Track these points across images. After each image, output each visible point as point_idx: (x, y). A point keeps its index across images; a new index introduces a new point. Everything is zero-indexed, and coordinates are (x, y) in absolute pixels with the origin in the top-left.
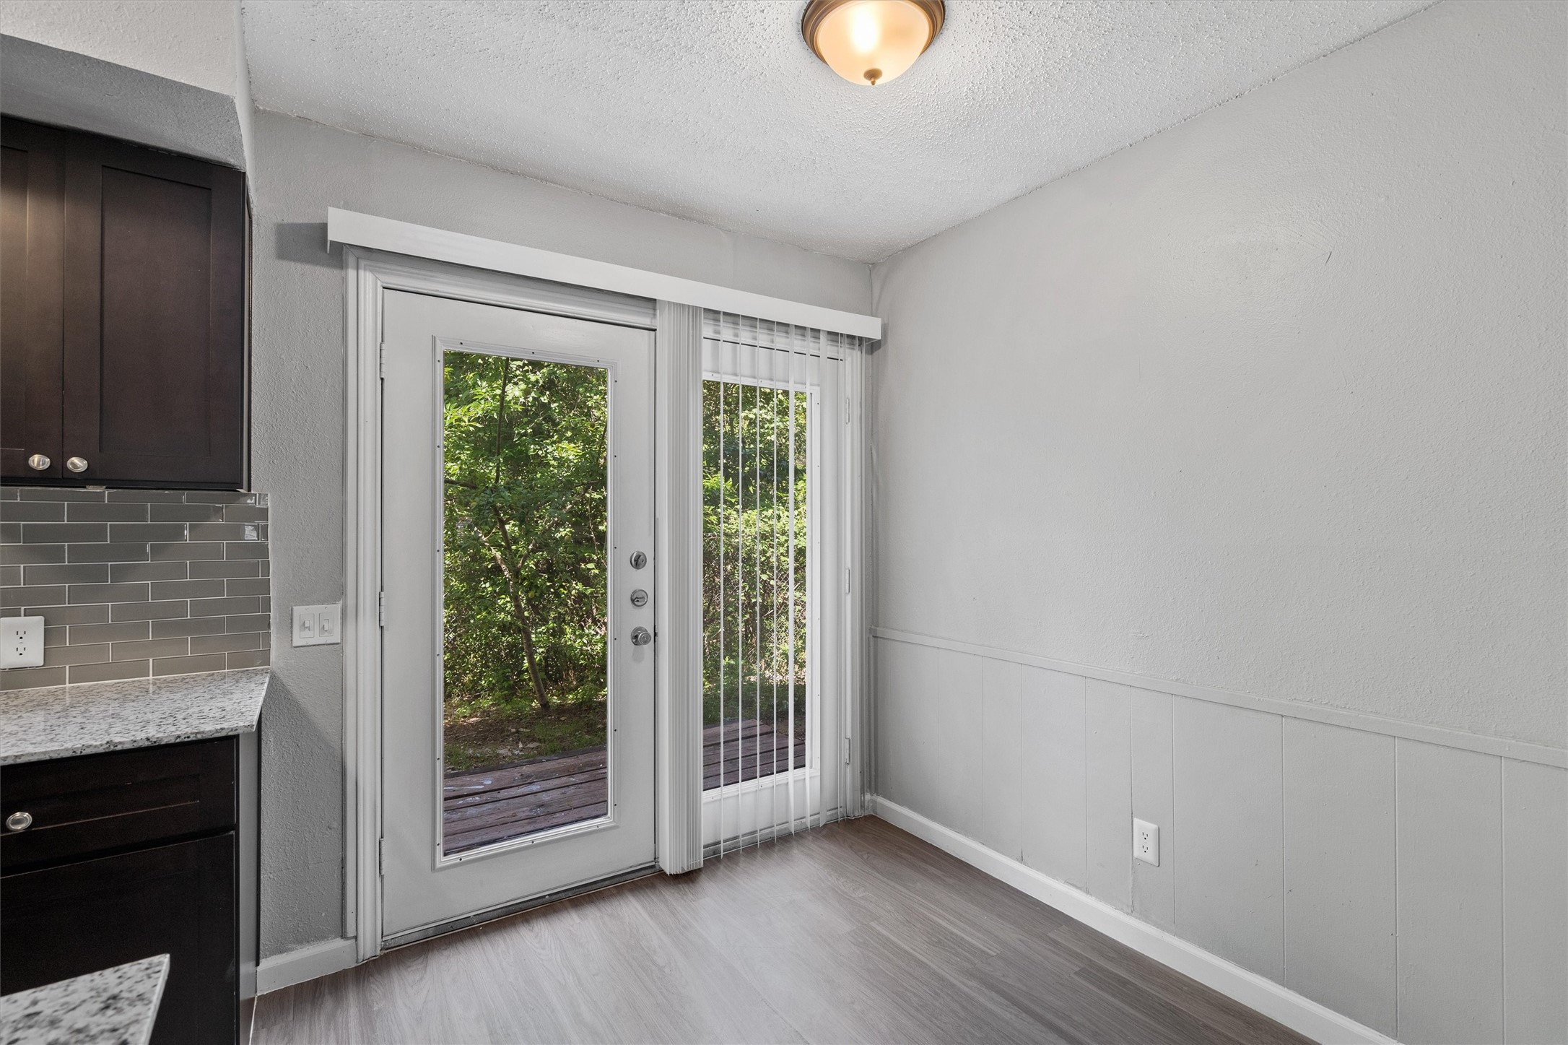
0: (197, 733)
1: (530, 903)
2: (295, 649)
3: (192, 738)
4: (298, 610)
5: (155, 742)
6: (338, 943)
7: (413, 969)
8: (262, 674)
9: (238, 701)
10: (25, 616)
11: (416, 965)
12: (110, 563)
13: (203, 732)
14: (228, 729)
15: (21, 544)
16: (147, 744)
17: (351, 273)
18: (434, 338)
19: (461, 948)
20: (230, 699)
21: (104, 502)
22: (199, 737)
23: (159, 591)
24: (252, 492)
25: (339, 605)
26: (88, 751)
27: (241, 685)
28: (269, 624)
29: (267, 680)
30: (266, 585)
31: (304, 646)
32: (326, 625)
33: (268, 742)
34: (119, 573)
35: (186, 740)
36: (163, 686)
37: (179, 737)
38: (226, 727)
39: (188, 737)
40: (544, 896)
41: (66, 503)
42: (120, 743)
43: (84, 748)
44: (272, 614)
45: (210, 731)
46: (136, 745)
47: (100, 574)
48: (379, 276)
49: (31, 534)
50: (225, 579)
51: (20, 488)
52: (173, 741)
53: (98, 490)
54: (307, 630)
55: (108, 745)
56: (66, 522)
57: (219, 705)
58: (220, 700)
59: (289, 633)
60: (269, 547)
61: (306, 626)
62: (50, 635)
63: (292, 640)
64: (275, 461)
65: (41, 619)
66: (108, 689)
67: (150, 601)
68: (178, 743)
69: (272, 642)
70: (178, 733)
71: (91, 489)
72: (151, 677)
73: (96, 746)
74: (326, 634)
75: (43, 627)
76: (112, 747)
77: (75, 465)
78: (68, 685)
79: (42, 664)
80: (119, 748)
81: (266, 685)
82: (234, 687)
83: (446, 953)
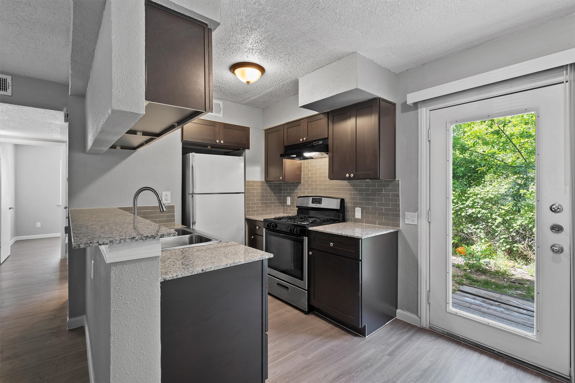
1: (488, 349)
2: (406, 225)
4: (406, 213)
6: (415, 317)
7: (431, 338)
10: (359, 208)
11: (433, 338)
12: (371, 197)
15: (358, 192)
17: (419, 110)
18: (446, 122)
19: (450, 344)
21: (370, 183)
23: (378, 204)
24: (396, 180)
25: (417, 214)
26: (338, 234)
28: (400, 216)
30: (399, 206)
31: (408, 224)
32: (413, 219)
34: (372, 199)
40: (495, 351)
41: (358, 184)
45: (355, 236)
46: (345, 235)
47: (369, 200)
48: (427, 108)
50: (390, 203)
53: (368, 180)
55: (342, 234)
56: (364, 188)
59: (404, 220)
60: (400, 195)
61: (408, 218)
62: (362, 212)
63: (405, 222)
65: (361, 208)
67: (377, 207)
69: (400, 222)
71: (367, 180)
73: (340, 234)
74: (413, 221)
75: (361, 210)
77: (352, 176)
78: (364, 224)
79: (361, 218)
83: (444, 341)
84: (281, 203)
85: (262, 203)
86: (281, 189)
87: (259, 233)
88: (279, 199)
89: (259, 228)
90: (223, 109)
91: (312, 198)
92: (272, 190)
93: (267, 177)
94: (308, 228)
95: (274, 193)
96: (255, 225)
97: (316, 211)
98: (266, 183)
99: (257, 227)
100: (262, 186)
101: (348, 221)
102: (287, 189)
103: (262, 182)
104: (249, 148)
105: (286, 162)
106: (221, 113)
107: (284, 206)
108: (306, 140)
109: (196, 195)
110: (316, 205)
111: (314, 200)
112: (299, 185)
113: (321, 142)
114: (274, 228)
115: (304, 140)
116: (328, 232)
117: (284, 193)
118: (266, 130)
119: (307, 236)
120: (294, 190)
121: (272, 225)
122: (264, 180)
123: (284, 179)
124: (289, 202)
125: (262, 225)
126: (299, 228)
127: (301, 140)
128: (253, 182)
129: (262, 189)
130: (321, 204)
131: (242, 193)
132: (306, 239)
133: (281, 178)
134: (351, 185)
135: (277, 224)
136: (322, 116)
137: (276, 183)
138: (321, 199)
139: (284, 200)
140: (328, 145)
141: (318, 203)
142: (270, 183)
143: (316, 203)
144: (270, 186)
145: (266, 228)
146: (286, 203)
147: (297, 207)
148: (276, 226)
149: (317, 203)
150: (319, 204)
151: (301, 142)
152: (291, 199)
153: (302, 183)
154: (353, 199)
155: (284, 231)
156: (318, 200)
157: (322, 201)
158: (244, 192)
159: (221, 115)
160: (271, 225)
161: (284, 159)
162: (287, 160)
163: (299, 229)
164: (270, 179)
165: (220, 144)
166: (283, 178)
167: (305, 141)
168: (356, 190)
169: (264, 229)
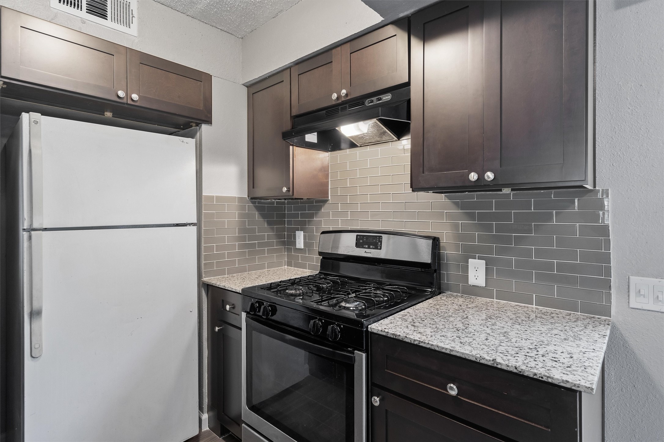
0: (548, 377)
2: (632, 309)
3: (545, 379)
4: (634, 279)
5: (520, 372)
8: (604, 325)
9: (584, 350)
10: (478, 259)
12: (513, 234)
13: (552, 378)
14: (572, 383)
15: (476, 222)
16: (515, 371)
20: (578, 346)
21: (511, 199)
22: (550, 380)
23: (539, 253)
24: (597, 188)
26: (483, 361)
27: (587, 332)
28: (610, 286)
29: (608, 333)
30: (607, 258)
31: (640, 309)
32: (660, 296)
33: (610, 374)
34: (518, 240)
35: (540, 379)
36: (539, 315)
37: (535, 374)
38: (570, 381)
39: (542, 378)
41: (494, 200)
42: (500, 363)
43: (481, 358)
44: (612, 279)
45: (558, 379)
46: (509, 369)
47: (508, 240)
49: (482, 217)
50: (578, 250)
51: (476, 193)
52: (531, 376)
53: (508, 192)
54: (642, 297)
55: (493, 362)
56: (494, 211)
57: (569, 349)
58: (571, 343)
59: (626, 296)
60: (610, 229)
61: (641, 293)
62: (488, 271)
63: (629, 302)
64: (614, 164)
65: (484, 261)
66: (511, 309)
67: (533, 259)
68: (535, 378)
69: (612, 301)
70: (535, 371)
71: (504, 192)
72: (534, 306)
73: (487, 360)
74: (660, 303)
75: (485, 266)
76: (495, 365)
77: (488, 177)
78: (495, 300)
79: (484, 286)
80: (499, 366)
81: (607, 338)
82: (582, 333)
84: (283, 243)
85: (241, 247)
86: (284, 216)
87: (232, 319)
88: (279, 236)
89: (233, 307)
90: (139, 18)
91: (357, 235)
92: (263, 216)
93: (253, 188)
94: (367, 327)
95: (269, 223)
96: (223, 301)
97: (367, 266)
98: (251, 201)
99: (228, 307)
100: (242, 208)
101: (448, 290)
102: (296, 216)
103: (241, 199)
104: (209, 121)
105: (295, 153)
106: (135, 25)
107: (289, 250)
108: (347, 95)
109: (41, 232)
110: (368, 250)
111: (363, 239)
112: (324, 205)
113: (387, 97)
114: (268, 314)
115: (343, 95)
116: (437, 349)
117: (289, 223)
118: (250, 86)
119: (366, 351)
120: (312, 216)
121: (262, 307)
122: (247, 197)
123: (291, 192)
124: (300, 243)
125: (238, 301)
126: (339, 325)
127: (335, 96)
128: (219, 198)
129: (241, 216)
130: (380, 249)
131: (192, 224)
132: (361, 358)
133: (285, 189)
134: (456, 204)
135: (276, 307)
136: (391, 30)
137: (273, 203)
138: (379, 238)
139: (289, 237)
140: (409, 102)
141: (371, 247)
142: (259, 203)
143: (367, 246)
144: (260, 209)
145: (248, 313)
146: (294, 243)
147: (320, 254)
148: (274, 310)
149: (369, 248)
150: (373, 249)
151: (334, 103)
152: (305, 236)
153: (330, 202)
154: (460, 237)
155: (296, 325)
156: (371, 240)
157: (381, 242)
158: (195, 221)
159: (133, 30)
160: (259, 307)
161: (291, 147)
162: (297, 148)
163: (340, 327)
164: (260, 192)
165: (130, 102)
166: (288, 191)
167: (343, 99)
168: (471, 216)
169: (244, 315)
